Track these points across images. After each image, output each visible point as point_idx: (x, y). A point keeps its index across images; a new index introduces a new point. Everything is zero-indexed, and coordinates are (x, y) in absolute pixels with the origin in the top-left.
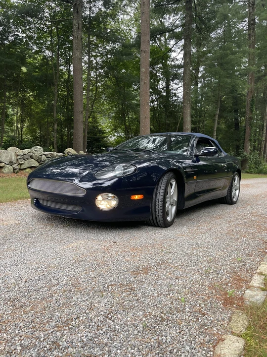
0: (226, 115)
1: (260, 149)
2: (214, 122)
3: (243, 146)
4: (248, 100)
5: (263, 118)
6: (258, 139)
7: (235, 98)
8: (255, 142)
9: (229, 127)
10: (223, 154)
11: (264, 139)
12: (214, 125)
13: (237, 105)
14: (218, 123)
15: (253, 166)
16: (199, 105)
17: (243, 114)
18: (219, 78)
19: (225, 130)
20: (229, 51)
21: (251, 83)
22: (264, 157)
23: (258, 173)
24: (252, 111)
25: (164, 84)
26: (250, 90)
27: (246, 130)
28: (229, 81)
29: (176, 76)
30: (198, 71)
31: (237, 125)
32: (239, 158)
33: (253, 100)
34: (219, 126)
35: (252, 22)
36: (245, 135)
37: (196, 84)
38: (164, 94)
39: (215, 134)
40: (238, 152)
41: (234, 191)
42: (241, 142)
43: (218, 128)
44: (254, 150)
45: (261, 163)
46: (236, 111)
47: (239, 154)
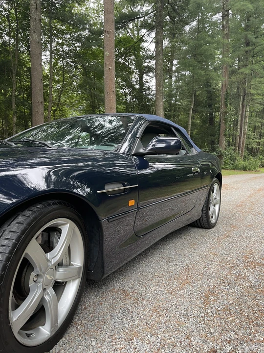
0: (201, 109)
1: (235, 144)
2: (189, 117)
3: (218, 141)
4: (222, 94)
5: (237, 112)
6: (233, 135)
7: (209, 92)
8: (229, 137)
9: (204, 122)
10: (195, 151)
11: (238, 135)
12: (189, 120)
13: (211, 100)
14: (193, 118)
15: (228, 161)
16: (174, 99)
17: (218, 109)
18: (193, 69)
19: (200, 125)
20: (202, 41)
21: (225, 77)
22: (239, 152)
23: (234, 169)
24: (226, 105)
25: (137, 76)
26: (224, 84)
27: (221, 125)
28: (203, 73)
29: (149, 69)
30: (172, 64)
31: (211, 120)
32: (215, 153)
33: (227, 94)
34: (194, 121)
35: (226, 13)
36: (219, 130)
37: (171, 77)
38: (138, 87)
39: (190, 129)
40: (214, 147)
41: (212, 207)
42: (216, 137)
43: (192, 123)
44: (229, 145)
45: (236, 159)
46: (210, 106)
47: (213, 150)
